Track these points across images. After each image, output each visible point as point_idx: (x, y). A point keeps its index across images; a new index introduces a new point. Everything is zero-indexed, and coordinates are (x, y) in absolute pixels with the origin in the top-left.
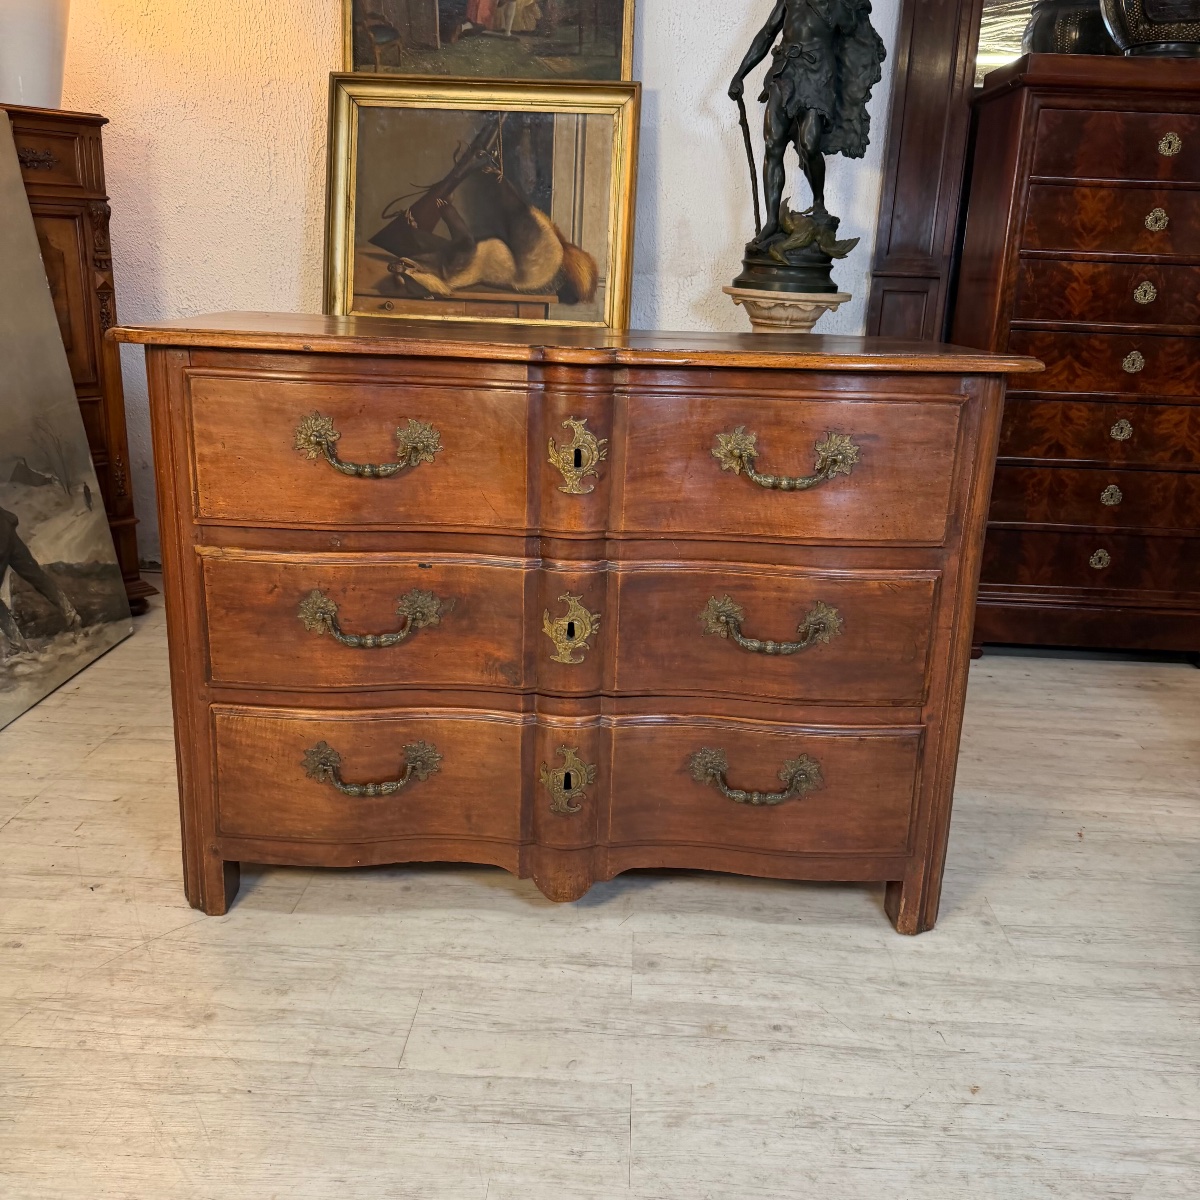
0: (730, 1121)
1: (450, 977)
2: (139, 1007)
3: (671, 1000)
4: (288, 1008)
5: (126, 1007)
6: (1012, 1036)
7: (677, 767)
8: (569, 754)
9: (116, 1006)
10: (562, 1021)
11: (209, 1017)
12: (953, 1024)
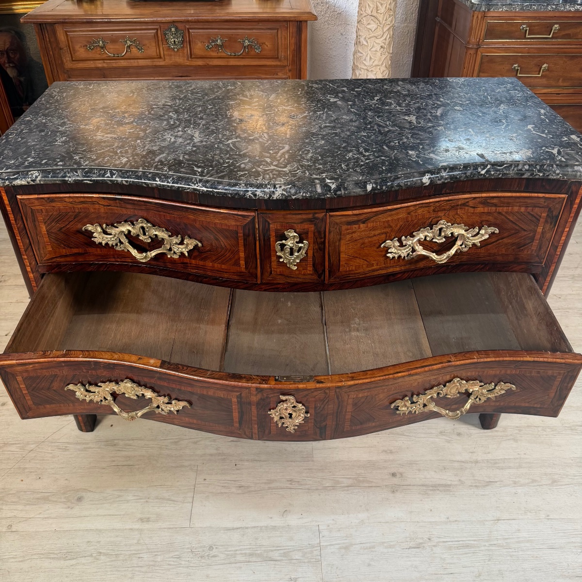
0: (373, 547)
1: (211, 455)
5: (31, 496)
6: (520, 467)
9: (25, 497)
11: (80, 499)
12: (488, 461)
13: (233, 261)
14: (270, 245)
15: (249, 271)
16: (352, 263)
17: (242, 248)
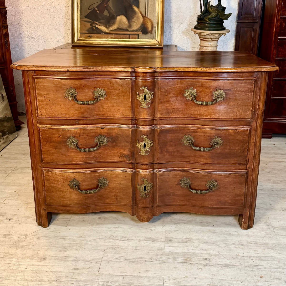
1: (112, 245)
2: (25, 256)
3: (175, 251)
4: (67, 256)
5: (21, 256)
7: (176, 183)
8: (145, 181)
9: (18, 256)
10: (144, 258)
11: (45, 259)
12: (257, 257)
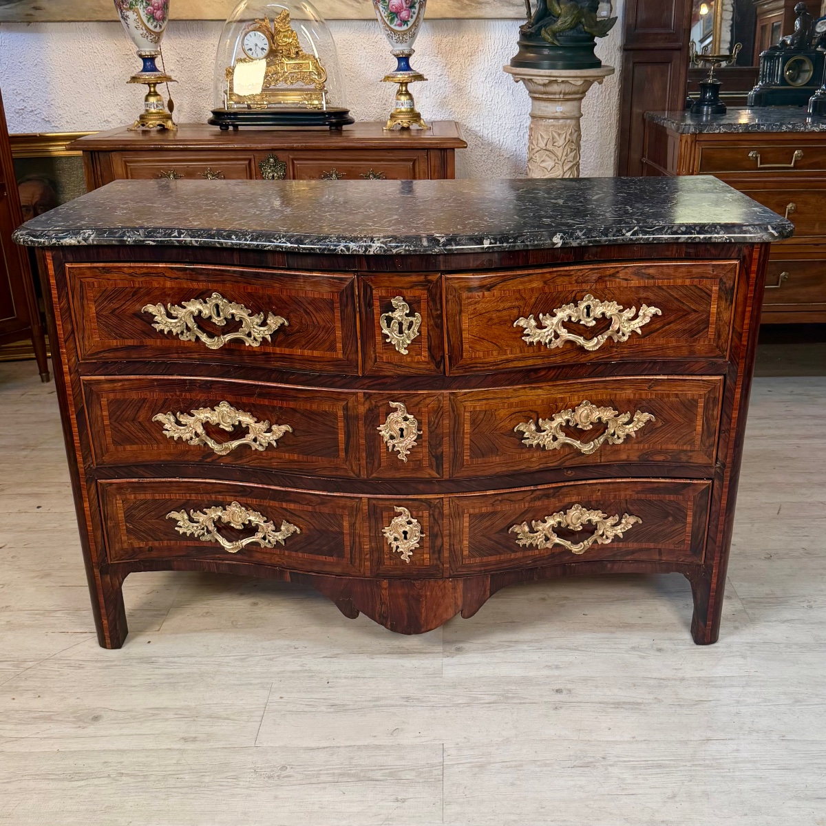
6: (747, 685)
10: (386, 699)
13: (328, 344)
14: (373, 319)
15: (348, 357)
16: (478, 347)
17: (338, 324)
